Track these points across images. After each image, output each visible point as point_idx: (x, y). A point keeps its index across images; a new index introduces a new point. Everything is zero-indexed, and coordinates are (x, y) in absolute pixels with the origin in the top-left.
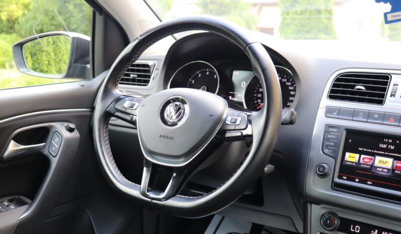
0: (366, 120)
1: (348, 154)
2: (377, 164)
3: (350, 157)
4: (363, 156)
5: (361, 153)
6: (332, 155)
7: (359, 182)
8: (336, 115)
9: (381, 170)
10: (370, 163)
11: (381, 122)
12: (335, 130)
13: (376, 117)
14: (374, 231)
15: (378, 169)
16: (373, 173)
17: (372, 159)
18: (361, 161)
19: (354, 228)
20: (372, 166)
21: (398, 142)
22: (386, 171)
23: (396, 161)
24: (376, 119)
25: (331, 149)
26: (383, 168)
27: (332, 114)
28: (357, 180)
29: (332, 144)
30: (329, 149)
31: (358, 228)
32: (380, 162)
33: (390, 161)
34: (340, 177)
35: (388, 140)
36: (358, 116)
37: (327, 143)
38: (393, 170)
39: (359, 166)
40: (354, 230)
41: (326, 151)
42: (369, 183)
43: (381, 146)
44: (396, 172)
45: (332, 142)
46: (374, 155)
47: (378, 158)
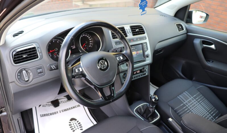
44: (137, 54)
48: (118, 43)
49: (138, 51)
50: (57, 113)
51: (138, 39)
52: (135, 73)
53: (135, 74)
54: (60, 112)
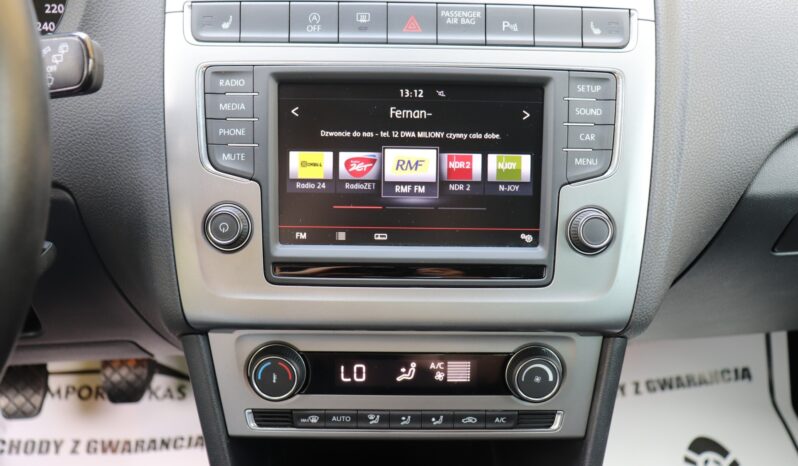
0: (334, 36)
1: (295, 158)
2: (391, 174)
3: (304, 164)
4: (344, 156)
5: (336, 146)
6: (248, 170)
7: (348, 242)
8: (231, 28)
9: (406, 189)
10: (371, 175)
11: (383, 36)
12: (238, 82)
13: (363, 20)
14: (408, 367)
15: (397, 189)
16: (386, 203)
17: (373, 161)
18: (343, 172)
19: (349, 373)
20: (379, 180)
21: (441, 93)
22: (422, 190)
23: (445, 156)
24: (363, 28)
25: (241, 150)
26: (413, 184)
27: (218, 27)
28: (342, 236)
29: (241, 132)
30: (233, 151)
31: (360, 370)
32: (399, 165)
33: (429, 155)
34: (287, 238)
35: (411, 90)
36: (304, 24)
37: (222, 131)
38: (442, 183)
39: (339, 191)
40: (352, 377)
41: (225, 159)
42: (378, 237)
43: (395, 113)
44: (452, 187)
45: (238, 125)
46: (377, 145)
47: (392, 155)
48: (226, 25)
49: (477, 158)
50: (52, 448)
51: (505, 25)
52: (407, 375)
53: (407, 389)
54: (74, 451)
